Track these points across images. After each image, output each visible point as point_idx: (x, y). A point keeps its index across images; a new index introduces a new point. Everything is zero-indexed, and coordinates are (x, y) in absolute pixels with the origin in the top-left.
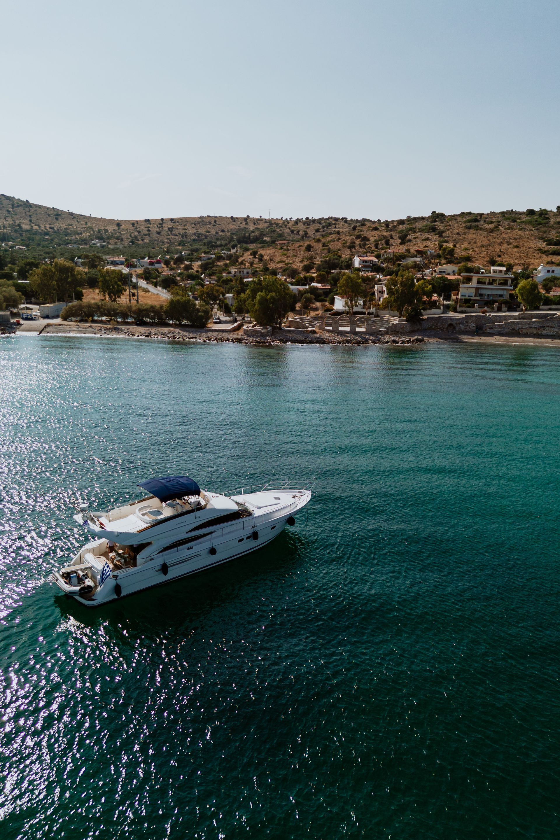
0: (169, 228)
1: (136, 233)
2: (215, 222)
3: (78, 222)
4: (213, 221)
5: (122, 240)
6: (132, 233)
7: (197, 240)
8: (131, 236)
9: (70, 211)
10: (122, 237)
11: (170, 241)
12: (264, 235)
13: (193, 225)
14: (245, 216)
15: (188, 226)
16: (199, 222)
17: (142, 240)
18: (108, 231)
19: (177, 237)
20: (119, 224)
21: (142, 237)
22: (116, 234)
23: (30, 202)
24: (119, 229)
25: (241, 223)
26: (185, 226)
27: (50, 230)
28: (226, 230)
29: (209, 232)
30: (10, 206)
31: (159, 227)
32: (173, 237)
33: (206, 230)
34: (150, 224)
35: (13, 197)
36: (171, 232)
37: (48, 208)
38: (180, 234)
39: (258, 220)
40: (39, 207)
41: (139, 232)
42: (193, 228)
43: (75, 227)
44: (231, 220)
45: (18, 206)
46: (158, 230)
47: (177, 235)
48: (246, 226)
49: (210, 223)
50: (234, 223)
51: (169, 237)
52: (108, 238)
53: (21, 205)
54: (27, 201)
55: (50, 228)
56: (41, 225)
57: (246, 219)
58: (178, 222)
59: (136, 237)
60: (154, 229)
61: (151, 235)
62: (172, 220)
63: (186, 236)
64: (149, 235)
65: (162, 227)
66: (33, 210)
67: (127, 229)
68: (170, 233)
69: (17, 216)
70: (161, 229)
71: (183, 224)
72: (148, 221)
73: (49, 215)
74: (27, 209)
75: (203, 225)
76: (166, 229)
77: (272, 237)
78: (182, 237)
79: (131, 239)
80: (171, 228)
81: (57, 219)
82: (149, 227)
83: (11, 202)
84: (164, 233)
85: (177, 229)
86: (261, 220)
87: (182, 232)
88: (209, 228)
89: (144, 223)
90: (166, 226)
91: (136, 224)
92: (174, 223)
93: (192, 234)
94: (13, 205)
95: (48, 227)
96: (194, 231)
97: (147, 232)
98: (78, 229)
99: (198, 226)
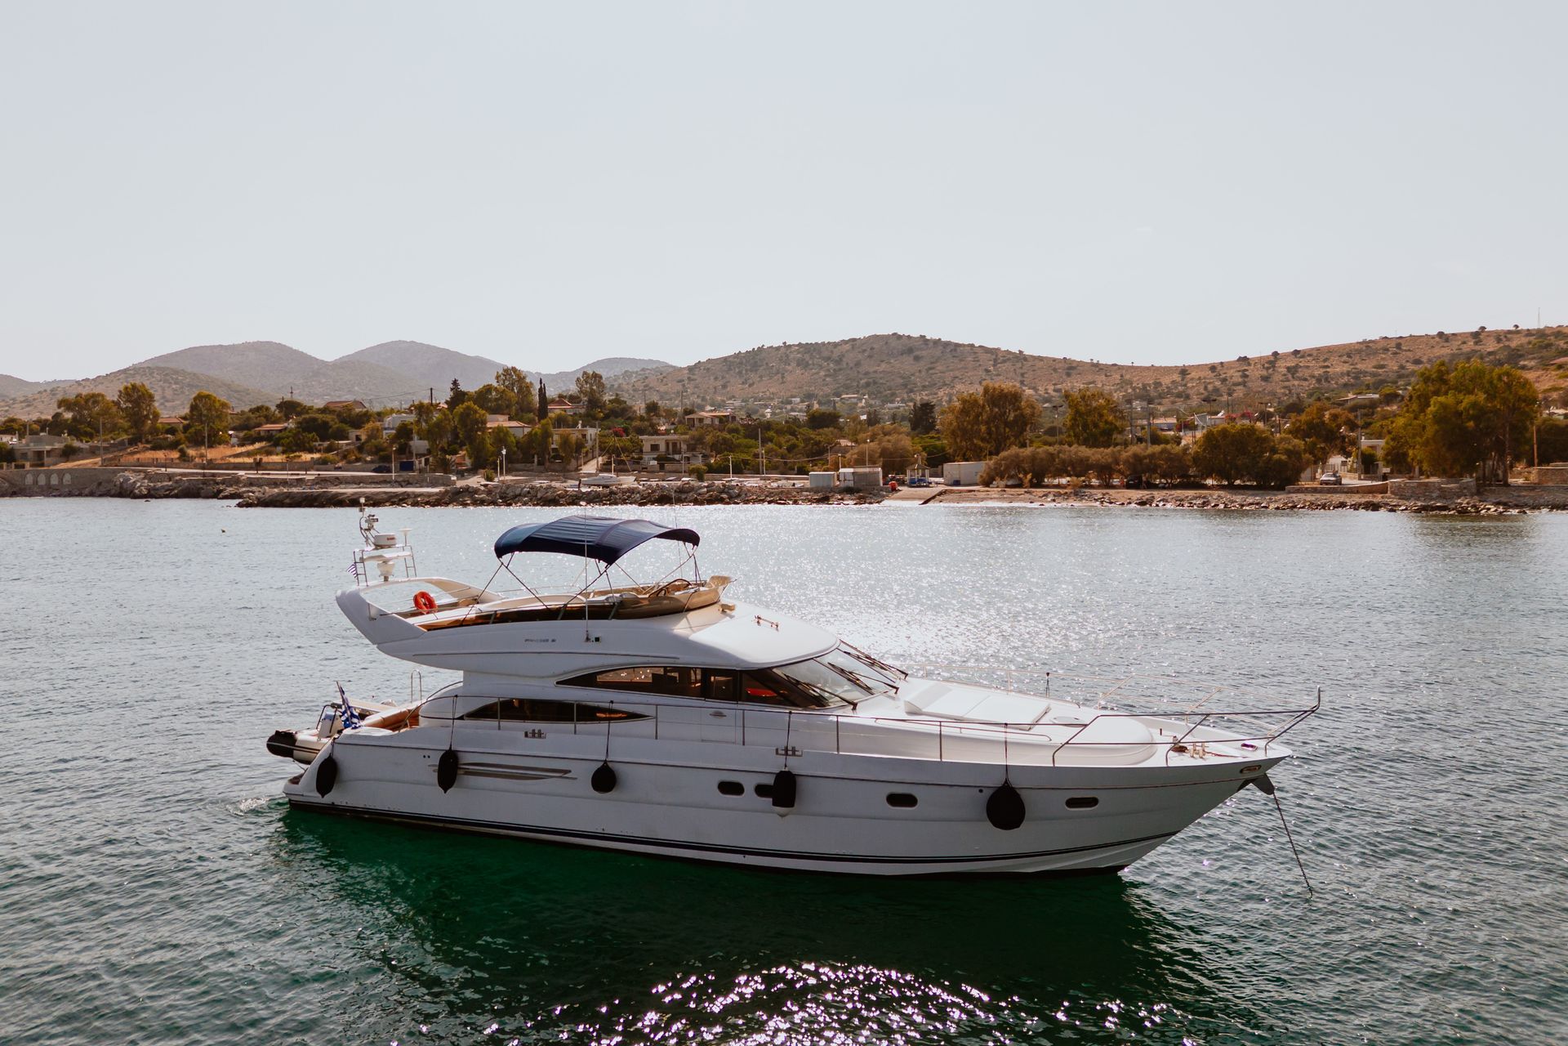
0: (1288, 369)
1: (1218, 384)
2: (1399, 346)
3: (1106, 376)
4: (1393, 344)
5: (1188, 397)
6: (1210, 383)
7: (1352, 385)
8: (1206, 388)
9: (1095, 361)
10: (1189, 392)
11: (1290, 391)
12: (1521, 356)
13: (1345, 358)
14: (1475, 329)
15: (1334, 360)
16: (1359, 352)
17: (1230, 394)
18: (1161, 385)
19: (1305, 384)
20: (1184, 371)
21: (1229, 389)
22: (1176, 387)
23: (1026, 353)
24: (1183, 380)
25: (1464, 343)
26: (1325, 360)
27: (1054, 394)
28: (1424, 359)
29: (1382, 367)
30: (992, 363)
31: (1268, 369)
32: (1296, 383)
33: (1374, 363)
34: (1249, 364)
35: (998, 349)
36: (1293, 375)
37: (1054, 360)
38: (1314, 377)
39: (1510, 332)
40: (1040, 359)
41: (1224, 380)
42: (1345, 362)
43: (1100, 385)
44: (1437, 339)
45: (1004, 361)
46: (1264, 373)
47: (1306, 380)
48: (1477, 348)
49: (1388, 350)
50: (1446, 344)
51: (1287, 384)
52: (1161, 396)
53: (1009, 359)
54: (1021, 352)
55: (1055, 390)
56: (1040, 388)
57: (1478, 336)
58: (1310, 355)
59: (1216, 390)
60: (1255, 373)
61: (1249, 384)
62: (1296, 352)
63: (1327, 380)
64: (1244, 384)
65: (1274, 367)
66: (1028, 364)
67: (1200, 378)
68: (1290, 376)
69: (1001, 377)
70: (1270, 371)
71: (1322, 358)
72: (1244, 359)
73: (1055, 370)
74: (1019, 365)
75: (1368, 355)
76: (1284, 371)
77: (1542, 357)
78: (1319, 381)
79: (1206, 394)
80: (1294, 367)
81: (1068, 375)
82: (1247, 370)
83: (994, 357)
84: (1277, 377)
85: (1308, 367)
86: (1517, 332)
87: (1318, 372)
88: (1383, 359)
89: (1238, 364)
90: (1282, 367)
91: (1219, 368)
92: (1303, 357)
93: (1342, 374)
94: (995, 360)
95: (1051, 389)
96: (1346, 368)
97: (1240, 380)
98: (1105, 387)
99: (1357, 359)
